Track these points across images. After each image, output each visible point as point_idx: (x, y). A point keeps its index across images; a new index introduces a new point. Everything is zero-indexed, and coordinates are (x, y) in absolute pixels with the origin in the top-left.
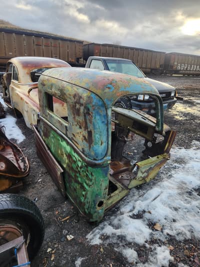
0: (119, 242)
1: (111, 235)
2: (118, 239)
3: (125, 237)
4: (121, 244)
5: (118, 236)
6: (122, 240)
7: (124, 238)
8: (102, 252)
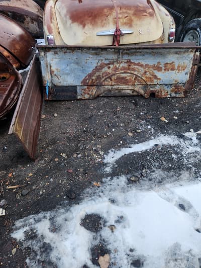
0: (39, 252)
1: (39, 236)
2: (40, 248)
3: (51, 250)
4: (38, 257)
5: (45, 244)
6: (44, 251)
7: (49, 251)
8: (11, 254)
